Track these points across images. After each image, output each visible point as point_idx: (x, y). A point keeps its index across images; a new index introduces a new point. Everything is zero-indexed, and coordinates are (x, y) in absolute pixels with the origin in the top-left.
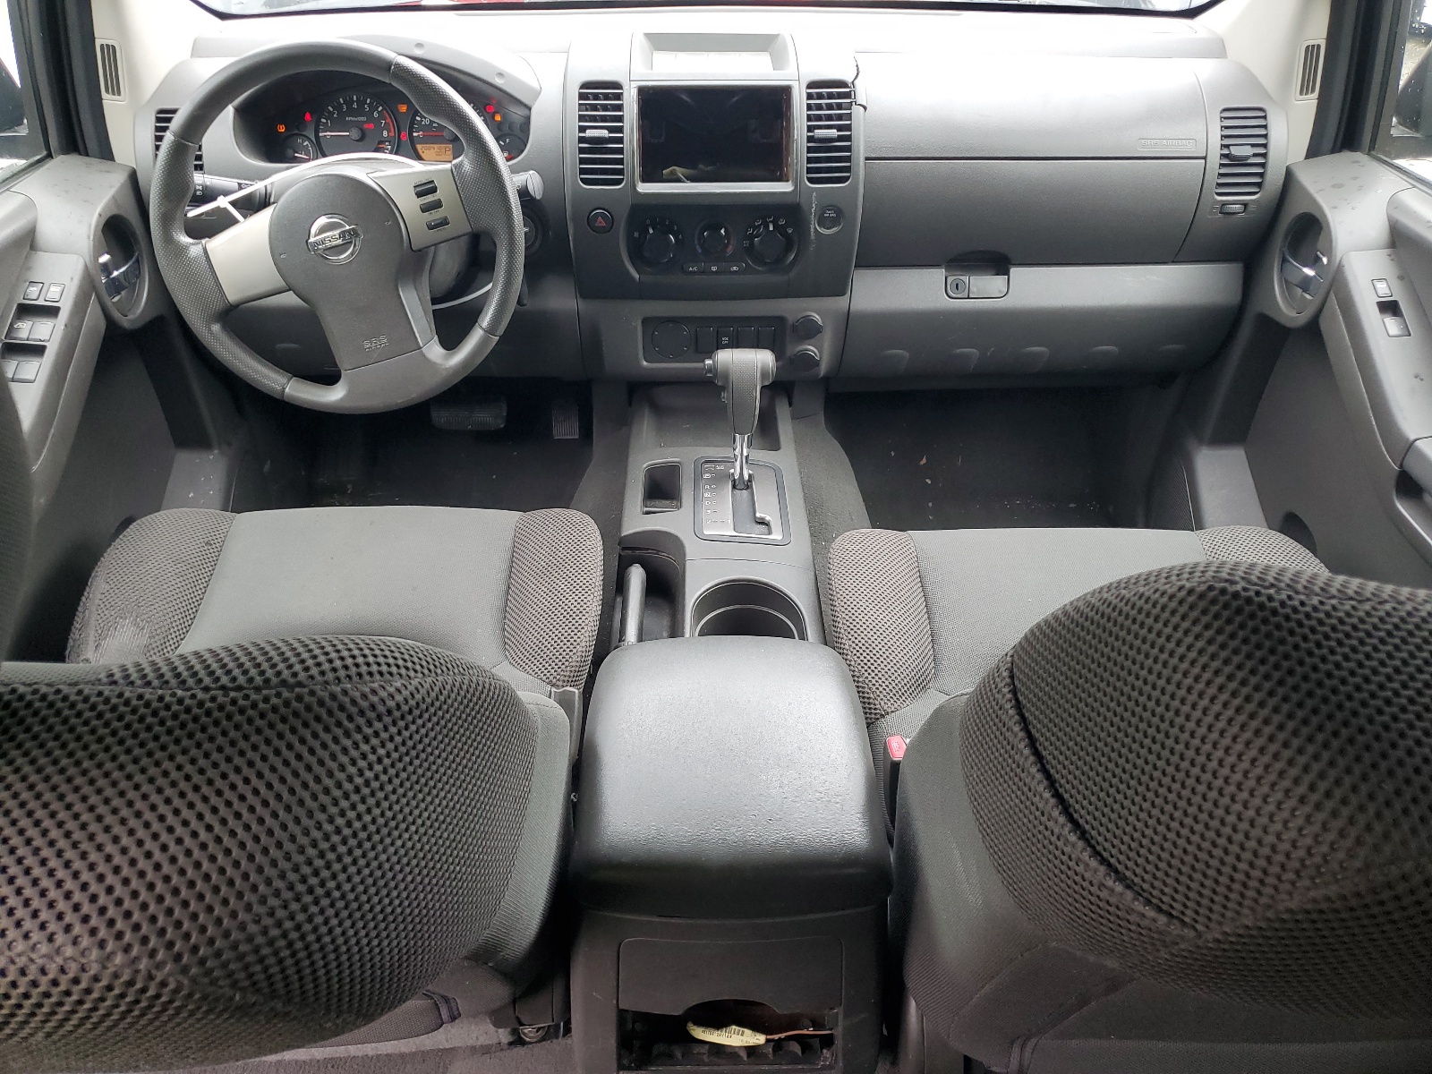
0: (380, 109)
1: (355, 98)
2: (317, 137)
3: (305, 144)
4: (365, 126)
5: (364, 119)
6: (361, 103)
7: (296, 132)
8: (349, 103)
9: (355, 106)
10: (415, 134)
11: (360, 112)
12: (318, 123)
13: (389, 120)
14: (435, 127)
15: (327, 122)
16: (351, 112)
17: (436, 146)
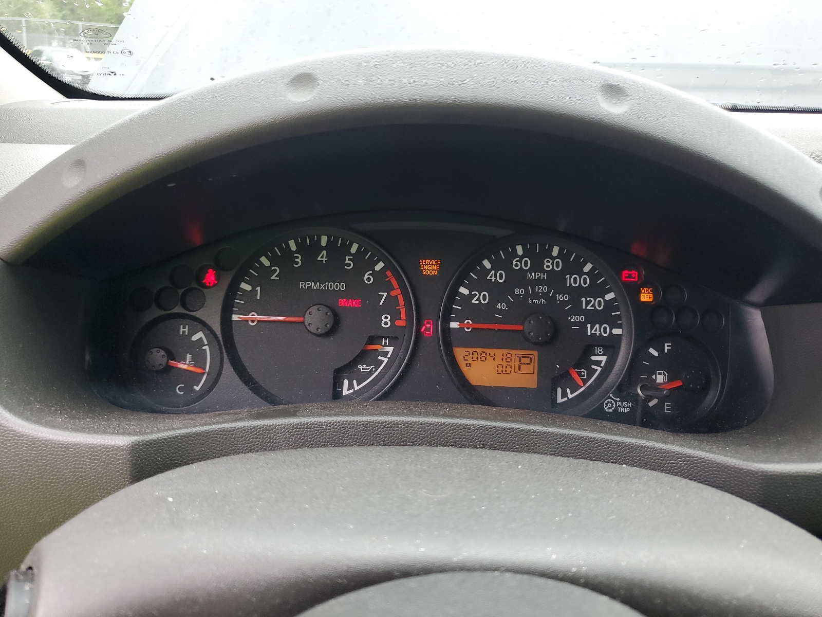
0: (379, 266)
1: (324, 241)
2: (226, 323)
3: (195, 338)
4: (341, 303)
5: (342, 287)
6: (337, 252)
7: (179, 309)
8: (309, 251)
9: (323, 257)
10: (454, 325)
11: (334, 270)
12: (232, 291)
13: (396, 292)
14: (500, 311)
15: (254, 291)
16: (312, 270)
17: (499, 353)
